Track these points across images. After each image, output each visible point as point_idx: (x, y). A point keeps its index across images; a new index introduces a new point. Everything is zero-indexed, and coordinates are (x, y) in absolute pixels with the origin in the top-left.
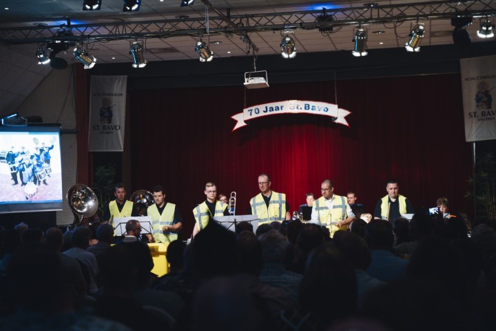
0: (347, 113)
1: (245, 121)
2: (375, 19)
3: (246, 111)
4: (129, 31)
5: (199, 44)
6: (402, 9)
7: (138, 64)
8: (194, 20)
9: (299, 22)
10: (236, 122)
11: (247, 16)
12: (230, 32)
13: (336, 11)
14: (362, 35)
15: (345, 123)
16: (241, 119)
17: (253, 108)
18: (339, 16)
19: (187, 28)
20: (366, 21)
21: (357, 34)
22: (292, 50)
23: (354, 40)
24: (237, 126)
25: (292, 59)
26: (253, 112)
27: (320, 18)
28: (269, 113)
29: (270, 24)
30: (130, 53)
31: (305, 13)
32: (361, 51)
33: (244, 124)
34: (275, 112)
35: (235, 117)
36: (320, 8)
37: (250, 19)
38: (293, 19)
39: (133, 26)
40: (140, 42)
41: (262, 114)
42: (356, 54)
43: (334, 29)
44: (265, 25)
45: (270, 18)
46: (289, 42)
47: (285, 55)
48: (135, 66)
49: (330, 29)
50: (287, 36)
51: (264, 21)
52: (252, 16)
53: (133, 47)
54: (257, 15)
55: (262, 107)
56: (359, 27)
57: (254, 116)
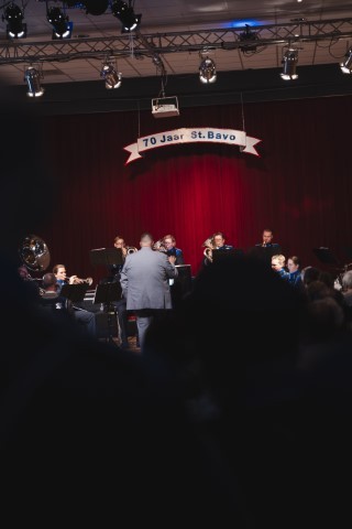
0: (256, 141)
1: (140, 153)
2: (306, 37)
3: (140, 141)
4: (21, 54)
5: (106, 68)
6: (336, 25)
7: (34, 92)
8: (97, 40)
9: (220, 41)
10: (129, 154)
11: (159, 35)
12: (140, 54)
13: (261, 28)
14: (292, 56)
15: (254, 152)
16: (135, 151)
17: (149, 137)
18: (265, 34)
19: (89, 49)
20: (296, 39)
21: (286, 54)
22: (212, 75)
23: (283, 62)
24: (131, 159)
25: (212, 84)
26: (149, 142)
27: (243, 37)
28: (167, 143)
29: (186, 44)
30: (25, 80)
31: (226, 30)
32: (290, 74)
33: (139, 156)
34: (174, 142)
35: (128, 148)
36: (243, 24)
37: (162, 39)
38: (212, 38)
39: (25, 48)
40: (35, 67)
41: (159, 144)
42: (286, 78)
43: (258, 48)
44: (181, 45)
45: (186, 37)
46: (210, 65)
47: (204, 80)
48: (31, 95)
49: (253, 49)
50: (207, 58)
51: (178, 41)
52: (165, 35)
53: (27, 72)
54: (171, 34)
55: (158, 137)
56: (289, 46)
57: (150, 146)
